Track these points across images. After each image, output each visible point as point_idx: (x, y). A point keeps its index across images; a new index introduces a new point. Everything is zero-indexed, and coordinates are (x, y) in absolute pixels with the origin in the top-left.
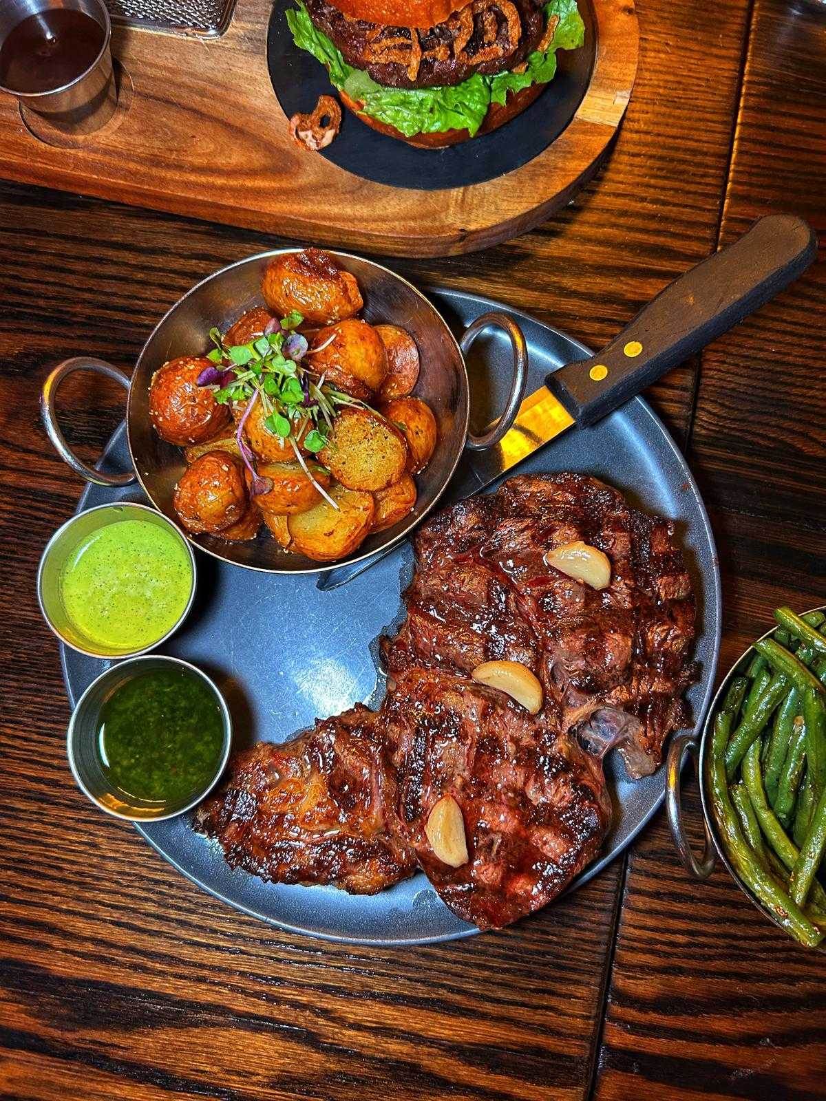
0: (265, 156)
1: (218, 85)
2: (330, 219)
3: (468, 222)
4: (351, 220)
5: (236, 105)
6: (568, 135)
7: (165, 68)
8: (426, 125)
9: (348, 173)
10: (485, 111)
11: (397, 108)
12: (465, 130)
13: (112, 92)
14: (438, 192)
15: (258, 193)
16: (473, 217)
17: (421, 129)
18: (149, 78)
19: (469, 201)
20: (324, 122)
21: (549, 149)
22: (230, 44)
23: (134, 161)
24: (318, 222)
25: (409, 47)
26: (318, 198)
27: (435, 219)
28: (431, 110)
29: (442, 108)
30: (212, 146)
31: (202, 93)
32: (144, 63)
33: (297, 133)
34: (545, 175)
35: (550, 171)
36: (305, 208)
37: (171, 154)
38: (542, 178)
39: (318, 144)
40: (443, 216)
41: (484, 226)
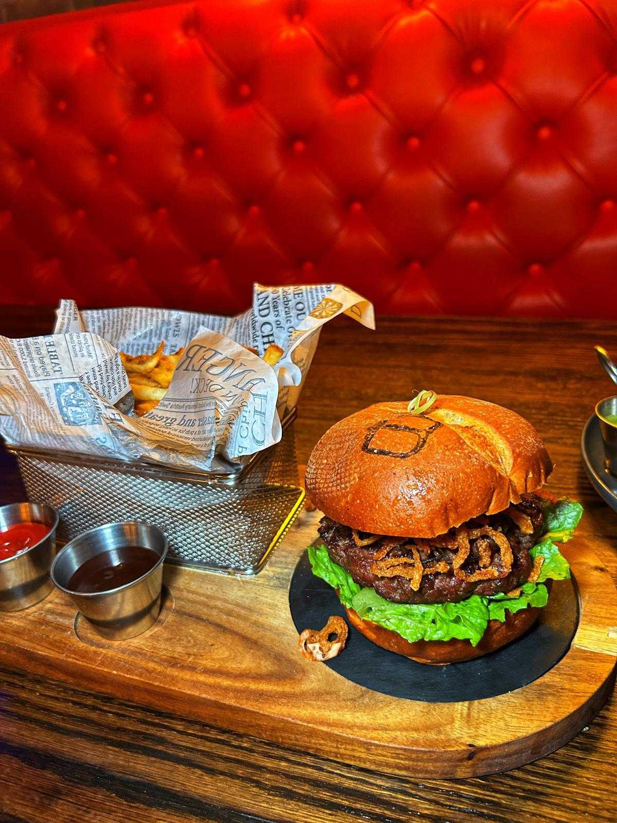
0: (274, 664)
1: (244, 608)
2: (329, 725)
3: (476, 737)
4: (351, 727)
5: (255, 624)
6: (569, 661)
7: (203, 595)
8: (429, 633)
9: (351, 683)
10: (485, 625)
11: (400, 617)
12: (467, 642)
13: (155, 611)
14: (442, 704)
15: (260, 695)
16: (481, 732)
17: (424, 636)
18: (189, 601)
19: (476, 715)
20: (332, 637)
21: (552, 671)
22: (261, 581)
23: (153, 661)
24: (315, 727)
25: (412, 565)
26: (319, 703)
27: (439, 732)
28: (434, 622)
29: (443, 620)
30: (227, 653)
31: (229, 613)
32: (189, 591)
33: (305, 644)
34: (553, 695)
35: (558, 692)
36: (305, 712)
37: (189, 657)
38: (550, 698)
39: (324, 656)
40: (448, 728)
41: (495, 743)
